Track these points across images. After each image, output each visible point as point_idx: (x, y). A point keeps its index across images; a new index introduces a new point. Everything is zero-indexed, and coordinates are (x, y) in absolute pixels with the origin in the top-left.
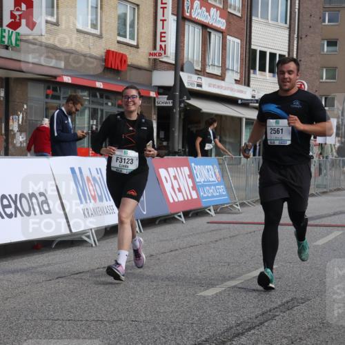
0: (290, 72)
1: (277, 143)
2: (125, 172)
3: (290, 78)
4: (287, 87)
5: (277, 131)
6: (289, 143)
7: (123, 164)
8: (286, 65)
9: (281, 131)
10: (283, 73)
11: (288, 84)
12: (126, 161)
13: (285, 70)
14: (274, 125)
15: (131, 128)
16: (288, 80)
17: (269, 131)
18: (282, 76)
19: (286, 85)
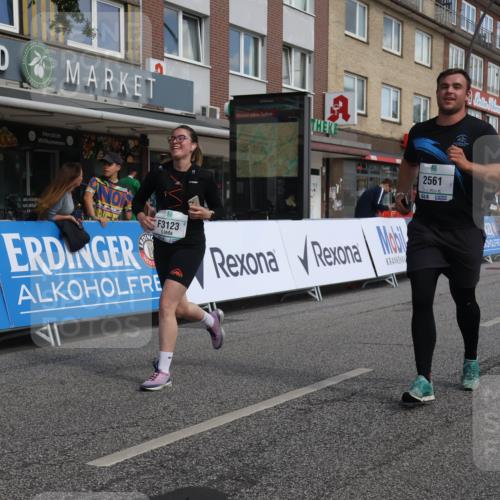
1: (432, 198)
2: (168, 240)
3: (456, 95)
5: (433, 181)
6: (450, 198)
7: (165, 229)
9: (439, 181)
10: (446, 87)
12: (170, 225)
13: (449, 82)
14: (430, 171)
15: (178, 183)
17: (421, 180)
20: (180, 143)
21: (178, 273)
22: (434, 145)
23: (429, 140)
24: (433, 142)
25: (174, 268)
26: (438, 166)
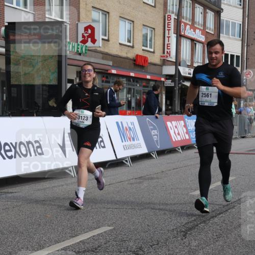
0: (216, 53)
1: (206, 104)
2: (82, 126)
3: (216, 57)
4: (214, 64)
5: (207, 95)
6: (216, 104)
7: (80, 120)
8: (213, 48)
9: (210, 95)
11: (215, 61)
12: (83, 118)
13: (212, 51)
14: (205, 90)
15: (87, 94)
17: (201, 95)
18: (210, 55)
19: (213, 62)
20: (89, 74)
21: (88, 144)
22: (207, 77)
23: (204, 75)
24: (206, 76)
25: (86, 142)
26: (210, 88)
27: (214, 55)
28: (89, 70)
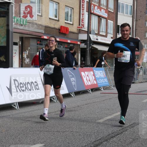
0: (127, 31)
3: (127, 33)
5: (124, 56)
6: (129, 61)
7: (47, 70)
8: (125, 28)
10: (124, 31)
13: (124, 30)
16: (126, 34)
18: (123, 32)
19: (125, 36)
20: (52, 43)
27: (126, 32)
28: (52, 40)
